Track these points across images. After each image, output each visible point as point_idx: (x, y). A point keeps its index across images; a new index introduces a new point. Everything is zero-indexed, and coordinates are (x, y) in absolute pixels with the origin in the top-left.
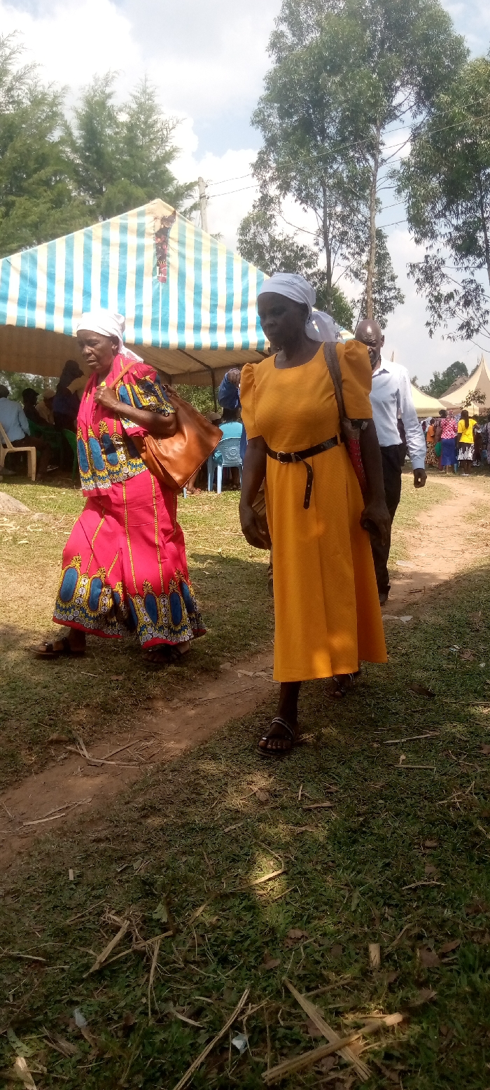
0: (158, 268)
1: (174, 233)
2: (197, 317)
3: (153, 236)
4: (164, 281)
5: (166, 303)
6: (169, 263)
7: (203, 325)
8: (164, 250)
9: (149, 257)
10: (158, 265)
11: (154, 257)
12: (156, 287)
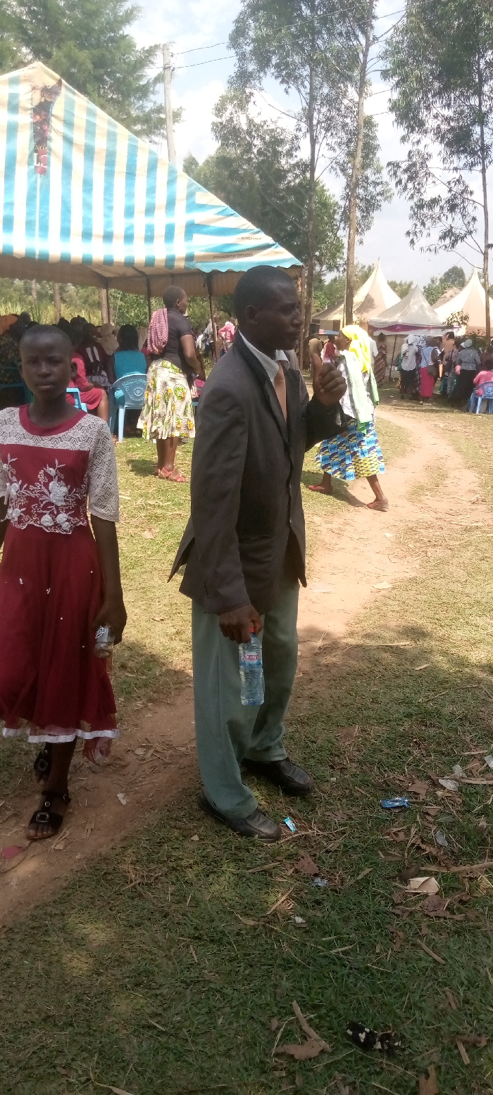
0: (35, 155)
1: (58, 108)
2: (87, 221)
3: (29, 112)
4: (44, 172)
5: (45, 201)
6: (50, 150)
7: (94, 232)
8: (44, 131)
9: (24, 140)
10: (36, 151)
11: (30, 140)
12: (33, 179)
